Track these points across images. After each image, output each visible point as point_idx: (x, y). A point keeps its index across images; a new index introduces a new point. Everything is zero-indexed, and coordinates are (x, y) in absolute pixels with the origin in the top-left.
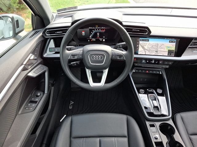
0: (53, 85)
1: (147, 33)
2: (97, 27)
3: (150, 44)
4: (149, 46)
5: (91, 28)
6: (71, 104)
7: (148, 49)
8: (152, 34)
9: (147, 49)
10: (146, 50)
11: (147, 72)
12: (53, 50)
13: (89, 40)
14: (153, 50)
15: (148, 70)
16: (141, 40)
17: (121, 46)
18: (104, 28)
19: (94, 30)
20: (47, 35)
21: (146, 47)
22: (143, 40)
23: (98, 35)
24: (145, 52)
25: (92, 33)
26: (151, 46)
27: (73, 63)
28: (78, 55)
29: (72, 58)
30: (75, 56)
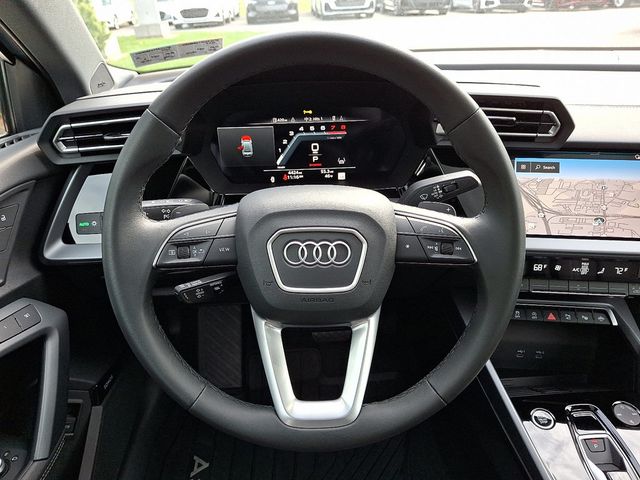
0: (97, 396)
1: (552, 133)
2: (308, 115)
3: (566, 185)
4: (564, 196)
5: (283, 121)
6: (196, 470)
7: (561, 209)
8: (575, 136)
9: (556, 209)
10: (548, 216)
11: (551, 317)
12: (94, 223)
13: (275, 174)
14: (582, 212)
15: (557, 311)
16: (523, 167)
17: (438, 192)
18: (341, 120)
19: (295, 128)
20: (64, 149)
21: (547, 201)
22: (531, 168)
23: (315, 151)
24: (546, 223)
25: (286, 146)
26: (573, 194)
27: (189, 285)
28: (208, 244)
29: (172, 258)
30: (194, 250)
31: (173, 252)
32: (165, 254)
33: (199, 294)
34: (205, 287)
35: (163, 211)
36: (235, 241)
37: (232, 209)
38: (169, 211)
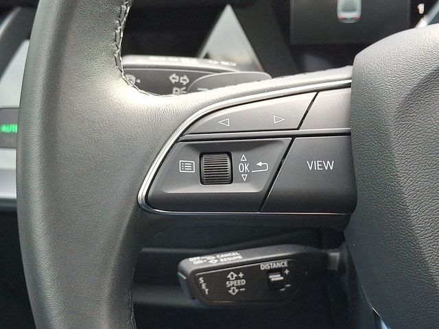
27: (212, 261)
28: (278, 150)
29: (185, 179)
30: (242, 162)
31: (189, 165)
32: (169, 169)
33: (235, 284)
34: (251, 272)
35: (174, 78)
36: (350, 144)
37: (342, 74)
38: (185, 80)
